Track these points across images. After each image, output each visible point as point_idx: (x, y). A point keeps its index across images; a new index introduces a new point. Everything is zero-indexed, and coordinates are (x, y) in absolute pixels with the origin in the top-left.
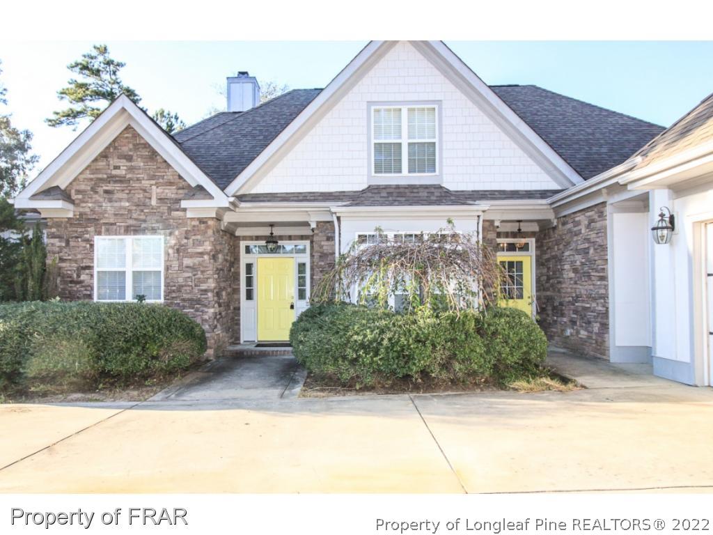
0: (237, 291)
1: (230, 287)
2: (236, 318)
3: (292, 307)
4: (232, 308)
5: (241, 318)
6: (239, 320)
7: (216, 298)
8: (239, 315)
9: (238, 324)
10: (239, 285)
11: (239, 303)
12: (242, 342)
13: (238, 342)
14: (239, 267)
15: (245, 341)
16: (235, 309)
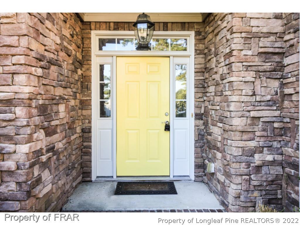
0: (85, 104)
1: (75, 99)
2: (85, 144)
3: (167, 128)
4: (78, 130)
5: (93, 144)
6: (90, 147)
7: (37, 120)
8: (89, 139)
9: (89, 154)
10: (90, 95)
11: (90, 122)
12: (94, 178)
13: (88, 179)
14: (89, 69)
15: (98, 177)
16: (83, 131)
